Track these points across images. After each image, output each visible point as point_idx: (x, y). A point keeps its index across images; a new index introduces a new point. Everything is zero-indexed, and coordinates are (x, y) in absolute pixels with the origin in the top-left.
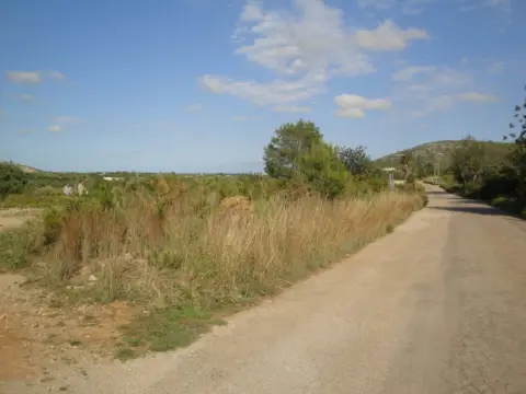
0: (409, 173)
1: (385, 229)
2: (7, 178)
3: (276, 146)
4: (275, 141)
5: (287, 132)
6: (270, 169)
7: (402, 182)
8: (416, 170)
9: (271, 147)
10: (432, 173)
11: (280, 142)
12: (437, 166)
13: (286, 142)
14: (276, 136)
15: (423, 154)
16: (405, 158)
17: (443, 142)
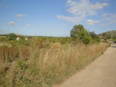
0: (105, 38)
1: (101, 53)
2: (13, 37)
3: (73, 30)
4: (73, 29)
5: (76, 27)
6: (72, 36)
7: (103, 40)
8: (107, 37)
9: (72, 31)
10: (110, 38)
11: (74, 29)
12: (112, 37)
13: (75, 29)
14: (73, 28)
15: (108, 33)
16: (104, 34)
17: (113, 31)
